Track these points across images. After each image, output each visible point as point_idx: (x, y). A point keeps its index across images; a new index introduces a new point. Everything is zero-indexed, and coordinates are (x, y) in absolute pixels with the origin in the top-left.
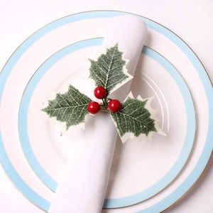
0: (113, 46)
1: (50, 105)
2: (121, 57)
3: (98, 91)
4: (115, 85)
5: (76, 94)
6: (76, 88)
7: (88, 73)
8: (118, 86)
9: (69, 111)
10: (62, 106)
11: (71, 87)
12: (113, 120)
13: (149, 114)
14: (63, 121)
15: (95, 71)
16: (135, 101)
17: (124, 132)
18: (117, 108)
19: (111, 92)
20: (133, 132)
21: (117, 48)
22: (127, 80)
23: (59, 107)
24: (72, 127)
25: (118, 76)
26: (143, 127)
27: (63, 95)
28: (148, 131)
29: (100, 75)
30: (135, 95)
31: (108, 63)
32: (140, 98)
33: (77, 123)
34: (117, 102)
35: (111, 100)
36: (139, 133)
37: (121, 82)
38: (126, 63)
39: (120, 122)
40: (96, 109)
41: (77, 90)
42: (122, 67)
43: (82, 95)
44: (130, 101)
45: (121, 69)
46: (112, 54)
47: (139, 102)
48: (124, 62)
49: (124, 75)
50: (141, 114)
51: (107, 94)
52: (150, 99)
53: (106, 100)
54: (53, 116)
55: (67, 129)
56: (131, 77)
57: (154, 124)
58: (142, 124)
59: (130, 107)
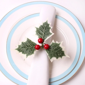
0: (45, 22)
1: (19, 47)
2: (49, 26)
3: (40, 40)
5: (30, 42)
7: (35, 33)
8: (48, 38)
9: (27, 49)
10: (24, 47)
11: (28, 39)
13: (62, 49)
14: (25, 54)
15: (38, 32)
16: (55, 44)
17: (52, 57)
19: (45, 40)
20: (56, 57)
21: (47, 22)
22: (52, 35)
23: (23, 48)
24: (29, 56)
25: (48, 34)
26: (60, 55)
27: (24, 43)
28: (62, 56)
29: (40, 34)
30: (55, 41)
32: (57, 42)
33: (31, 54)
35: (45, 44)
36: (58, 57)
37: (49, 36)
38: (51, 28)
39: (50, 53)
40: (39, 48)
41: (30, 40)
42: (49, 30)
43: (33, 42)
44: (53, 44)
46: (45, 25)
47: (57, 44)
48: (50, 28)
49: (50, 33)
50: (58, 49)
51: (43, 42)
52: (62, 42)
53: (43, 44)
54: (21, 52)
55: (27, 57)
56: (53, 34)
57: (64, 53)
58: (59, 53)
59: (53, 47)
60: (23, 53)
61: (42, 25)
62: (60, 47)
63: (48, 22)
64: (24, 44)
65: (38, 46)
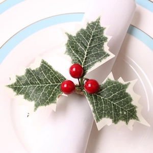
0: (94, 20)
1: (18, 81)
2: (103, 33)
3: (74, 69)
4: (93, 64)
5: (49, 70)
6: (50, 63)
7: (65, 48)
8: (98, 65)
9: (39, 89)
10: (32, 83)
11: (43, 62)
12: (89, 102)
13: (131, 100)
14: (31, 100)
15: (72, 47)
16: (115, 83)
17: (101, 117)
18: (95, 90)
19: (89, 71)
20: (111, 118)
21: (99, 22)
22: (108, 59)
23: (28, 84)
24: (41, 108)
25: (98, 54)
26: (123, 114)
27: (33, 71)
28: (129, 119)
29: (77, 52)
30: (116, 77)
31: (87, 39)
32: (121, 80)
33: (48, 103)
34: (94, 83)
35: (87, 80)
36: (118, 120)
37: (100, 61)
38: (108, 40)
39: (97, 105)
40: (70, 89)
41: (50, 67)
42: (103, 44)
43: (56, 73)
44: (109, 82)
45: (102, 47)
46: (93, 29)
47: (120, 84)
48: (105, 39)
49: (104, 53)
50: (121, 98)
51: (84, 74)
52: (132, 83)
53: (82, 80)
54: (21, 94)
55: (36, 109)
56: (112, 56)
57: (136, 112)
58: (122, 110)
59: (109, 90)
60: (25, 98)
61: (85, 28)
62: (127, 95)
63: (101, 21)
64: (31, 74)
65: (70, 83)
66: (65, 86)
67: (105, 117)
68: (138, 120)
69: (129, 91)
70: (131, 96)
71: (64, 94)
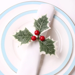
0: (45, 15)
1: (16, 34)
2: (47, 20)
4: (43, 30)
5: (27, 31)
6: (28, 29)
7: (33, 24)
9: (23, 38)
10: (21, 35)
11: (26, 28)
13: (54, 47)
14: (20, 41)
15: (36, 24)
19: (41, 33)
21: (46, 16)
22: (48, 29)
23: (20, 36)
24: (23, 44)
25: (45, 27)
26: (50, 51)
27: (22, 31)
28: (52, 54)
29: (38, 26)
31: (42, 22)
33: (26, 43)
35: (41, 36)
36: (48, 53)
37: (46, 30)
38: (49, 22)
41: (28, 30)
42: (47, 24)
43: (30, 33)
44: (48, 39)
45: (47, 25)
46: (44, 18)
48: (48, 22)
49: (47, 27)
50: (51, 46)
51: (40, 34)
53: (39, 36)
54: (17, 39)
55: (21, 45)
56: (50, 28)
57: (55, 52)
58: (50, 50)
59: (47, 42)
60: (18, 40)
61: (41, 18)
62: (53, 45)
64: (21, 32)
66: (33, 38)
67: (43, 51)
68: (55, 55)
69: (54, 44)
70: (55, 46)
71: (32, 41)
